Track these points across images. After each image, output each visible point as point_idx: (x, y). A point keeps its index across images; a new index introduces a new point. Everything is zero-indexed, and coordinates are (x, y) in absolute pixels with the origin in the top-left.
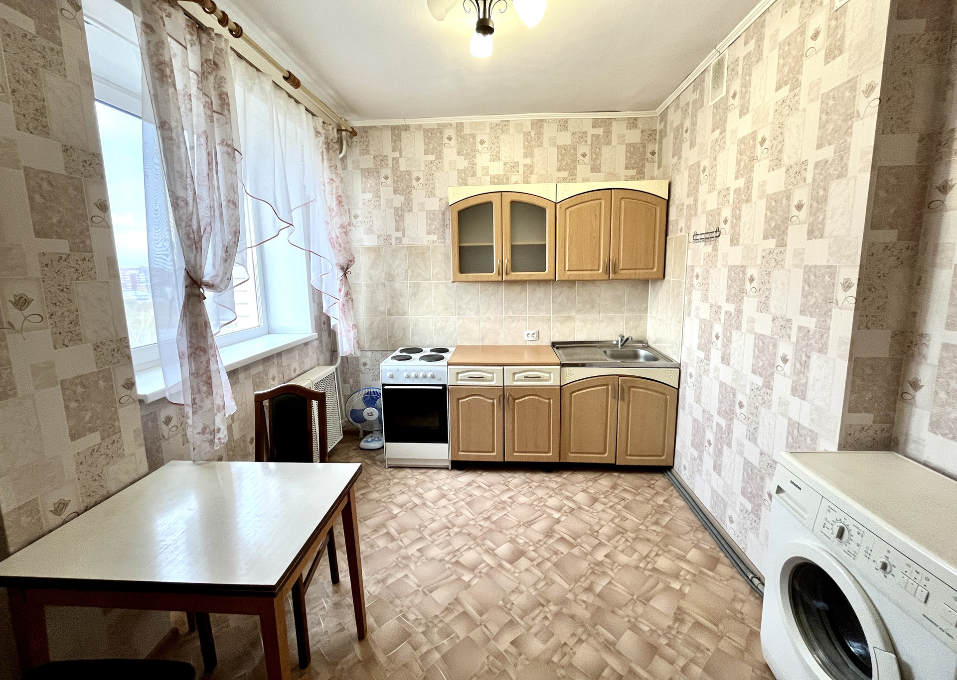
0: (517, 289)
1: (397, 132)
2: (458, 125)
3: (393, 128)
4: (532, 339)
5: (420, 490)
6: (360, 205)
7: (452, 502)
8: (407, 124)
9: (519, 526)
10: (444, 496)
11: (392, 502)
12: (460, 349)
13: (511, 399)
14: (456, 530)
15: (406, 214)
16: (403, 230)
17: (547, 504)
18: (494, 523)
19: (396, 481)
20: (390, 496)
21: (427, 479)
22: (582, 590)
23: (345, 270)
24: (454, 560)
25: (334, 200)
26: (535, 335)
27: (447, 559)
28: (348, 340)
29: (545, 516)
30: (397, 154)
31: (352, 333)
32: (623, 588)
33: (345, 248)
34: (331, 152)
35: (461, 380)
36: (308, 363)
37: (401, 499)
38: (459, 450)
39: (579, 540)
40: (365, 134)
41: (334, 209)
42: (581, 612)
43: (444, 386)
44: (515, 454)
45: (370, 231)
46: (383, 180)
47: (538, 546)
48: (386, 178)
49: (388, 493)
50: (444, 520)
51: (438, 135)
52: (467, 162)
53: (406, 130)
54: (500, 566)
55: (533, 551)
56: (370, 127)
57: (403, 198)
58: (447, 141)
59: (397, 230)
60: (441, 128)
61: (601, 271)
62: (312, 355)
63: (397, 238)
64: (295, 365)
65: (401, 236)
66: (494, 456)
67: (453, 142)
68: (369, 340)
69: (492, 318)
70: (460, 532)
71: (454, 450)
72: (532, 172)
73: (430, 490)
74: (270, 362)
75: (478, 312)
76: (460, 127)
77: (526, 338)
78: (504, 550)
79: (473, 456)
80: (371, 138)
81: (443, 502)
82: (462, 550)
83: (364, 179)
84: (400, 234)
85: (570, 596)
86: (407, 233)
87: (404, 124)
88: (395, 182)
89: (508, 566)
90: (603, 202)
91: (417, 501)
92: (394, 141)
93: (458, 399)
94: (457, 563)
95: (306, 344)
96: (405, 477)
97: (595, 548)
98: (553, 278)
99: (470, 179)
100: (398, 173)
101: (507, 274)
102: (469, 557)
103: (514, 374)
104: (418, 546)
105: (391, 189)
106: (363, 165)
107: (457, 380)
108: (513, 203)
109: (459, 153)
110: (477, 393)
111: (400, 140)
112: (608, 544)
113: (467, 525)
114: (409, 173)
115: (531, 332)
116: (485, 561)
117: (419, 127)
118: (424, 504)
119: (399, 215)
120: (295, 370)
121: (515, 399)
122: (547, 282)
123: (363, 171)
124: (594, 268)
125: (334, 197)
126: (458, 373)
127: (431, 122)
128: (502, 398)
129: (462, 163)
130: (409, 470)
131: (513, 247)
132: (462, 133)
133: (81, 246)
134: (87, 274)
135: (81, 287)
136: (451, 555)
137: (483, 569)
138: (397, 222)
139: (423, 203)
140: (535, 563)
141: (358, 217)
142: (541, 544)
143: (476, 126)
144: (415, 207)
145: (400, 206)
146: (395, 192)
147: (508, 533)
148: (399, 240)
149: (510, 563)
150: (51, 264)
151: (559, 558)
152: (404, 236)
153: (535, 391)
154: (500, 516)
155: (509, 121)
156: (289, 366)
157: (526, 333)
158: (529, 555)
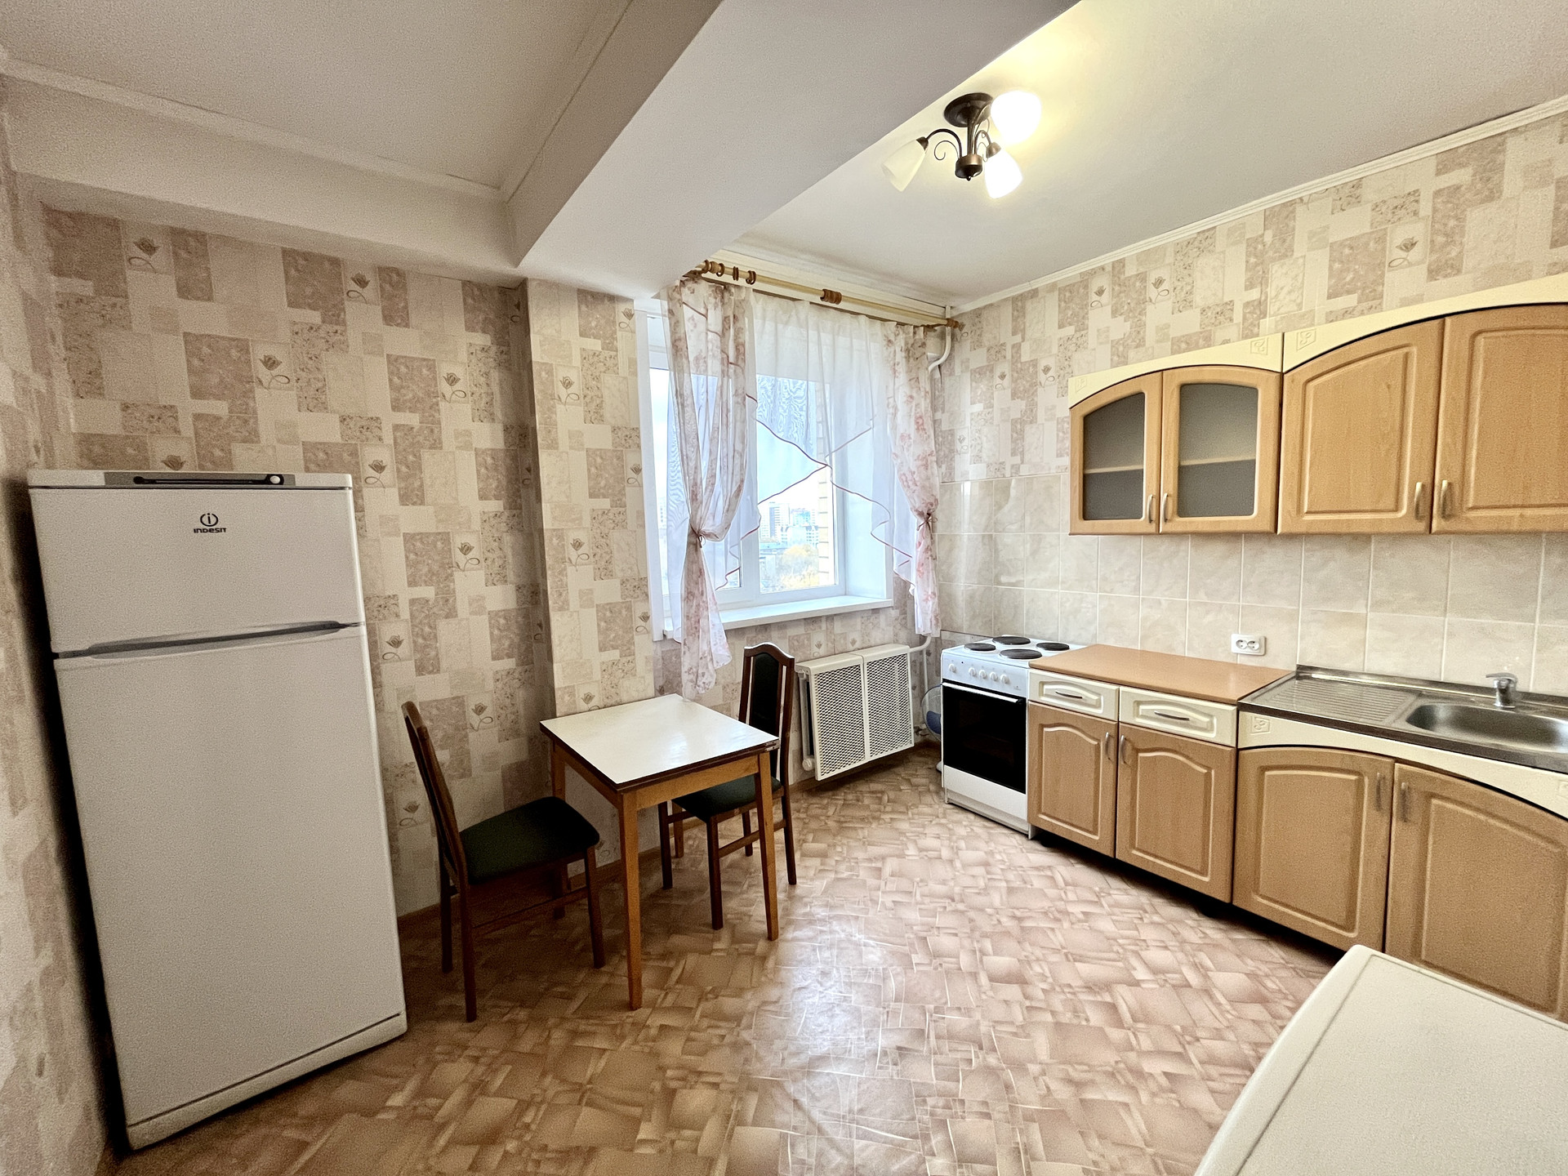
0: (1219, 548)
1: (1019, 303)
2: (1116, 265)
3: (1015, 299)
4: (1248, 651)
5: (962, 844)
6: (968, 424)
7: (989, 876)
8: (1034, 287)
9: (1056, 951)
10: (986, 864)
11: (915, 841)
12: (1095, 649)
13: (1129, 747)
14: (961, 907)
15: (1028, 429)
16: (1022, 453)
17: (1144, 954)
18: (1022, 928)
19: (943, 821)
20: (919, 834)
21: (984, 835)
22: (1061, 1075)
23: (928, 517)
24: (924, 934)
25: (913, 423)
26: (1257, 646)
27: (915, 928)
28: (924, 613)
29: (1120, 964)
30: (1018, 338)
31: (930, 603)
32: (1143, 1127)
33: (924, 487)
34: (911, 360)
35: (1047, 696)
36: (876, 636)
37: (930, 842)
38: (1039, 811)
39: (1142, 1025)
40: (977, 320)
41: (912, 436)
42: (1029, 1097)
43: (1022, 701)
44: (1135, 852)
45: (977, 459)
46: (998, 381)
47: (1058, 989)
48: (1003, 377)
49: (920, 830)
50: (957, 890)
51: (1082, 290)
52: (1128, 324)
53: (1034, 297)
54: (974, 976)
55: (1043, 990)
56: (985, 307)
57: (1024, 402)
58: (1095, 297)
59: (1014, 454)
60: (1085, 280)
61: (1404, 511)
62: (884, 628)
63: (1013, 466)
64: (856, 636)
65: (1019, 462)
66: (1096, 841)
67: (1105, 297)
68: (969, 619)
69: (1163, 602)
70: (963, 912)
71: (1035, 807)
72: (1264, 315)
73: (977, 849)
74: (815, 626)
75: (1136, 589)
76: (1119, 266)
77: (1235, 649)
78: (1001, 962)
79: (1062, 829)
80: (984, 323)
81: (980, 871)
82: (942, 931)
83: (974, 384)
84: (1017, 460)
85: (1034, 1068)
86: (1026, 458)
87: (1030, 289)
88: (1014, 381)
89: (984, 979)
90: (1414, 350)
91: (946, 853)
92: (1015, 319)
93: (1043, 726)
94: (924, 940)
96: (959, 822)
97: (1161, 1053)
98: (1267, 526)
99: (1132, 354)
100: (1019, 365)
101: (1166, 520)
102: (946, 942)
103: (1139, 703)
104: (897, 898)
105: (1009, 392)
106: (973, 365)
107: (1041, 694)
108: (1183, 388)
109: (1115, 313)
110: (1070, 722)
111: (1024, 316)
112: (1198, 1065)
113: (982, 910)
114: (1034, 363)
115: (1247, 638)
116: (958, 957)
117: (1052, 287)
118: (951, 861)
119: (1017, 430)
120: (854, 642)
121: (1138, 751)
122: (1251, 535)
123: (973, 372)
124: (1381, 506)
125: (913, 419)
126: (1043, 683)
127: (1071, 273)
128: (1112, 743)
129: (1120, 328)
130: (972, 817)
131: (1182, 471)
132: (1122, 277)
133: (619, 503)
134: (621, 524)
135: (616, 535)
136: (925, 928)
137: (948, 964)
138: (1014, 441)
139: (1054, 407)
140: (1028, 1003)
141: (964, 439)
142: (1066, 990)
143: (1145, 257)
144: (1041, 414)
145: (1019, 416)
146: (1014, 395)
147: (1029, 948)
148: (1016, 469)
149: (992, 979)
150: (597, 517)
151: (1075, 1021)
152: (1022, 463)
153: (1178, 744)
154: (1042, 925)
155: (1215, 227)
156: (844, 636)
157: (1235, 638)
158: (1030, 990)
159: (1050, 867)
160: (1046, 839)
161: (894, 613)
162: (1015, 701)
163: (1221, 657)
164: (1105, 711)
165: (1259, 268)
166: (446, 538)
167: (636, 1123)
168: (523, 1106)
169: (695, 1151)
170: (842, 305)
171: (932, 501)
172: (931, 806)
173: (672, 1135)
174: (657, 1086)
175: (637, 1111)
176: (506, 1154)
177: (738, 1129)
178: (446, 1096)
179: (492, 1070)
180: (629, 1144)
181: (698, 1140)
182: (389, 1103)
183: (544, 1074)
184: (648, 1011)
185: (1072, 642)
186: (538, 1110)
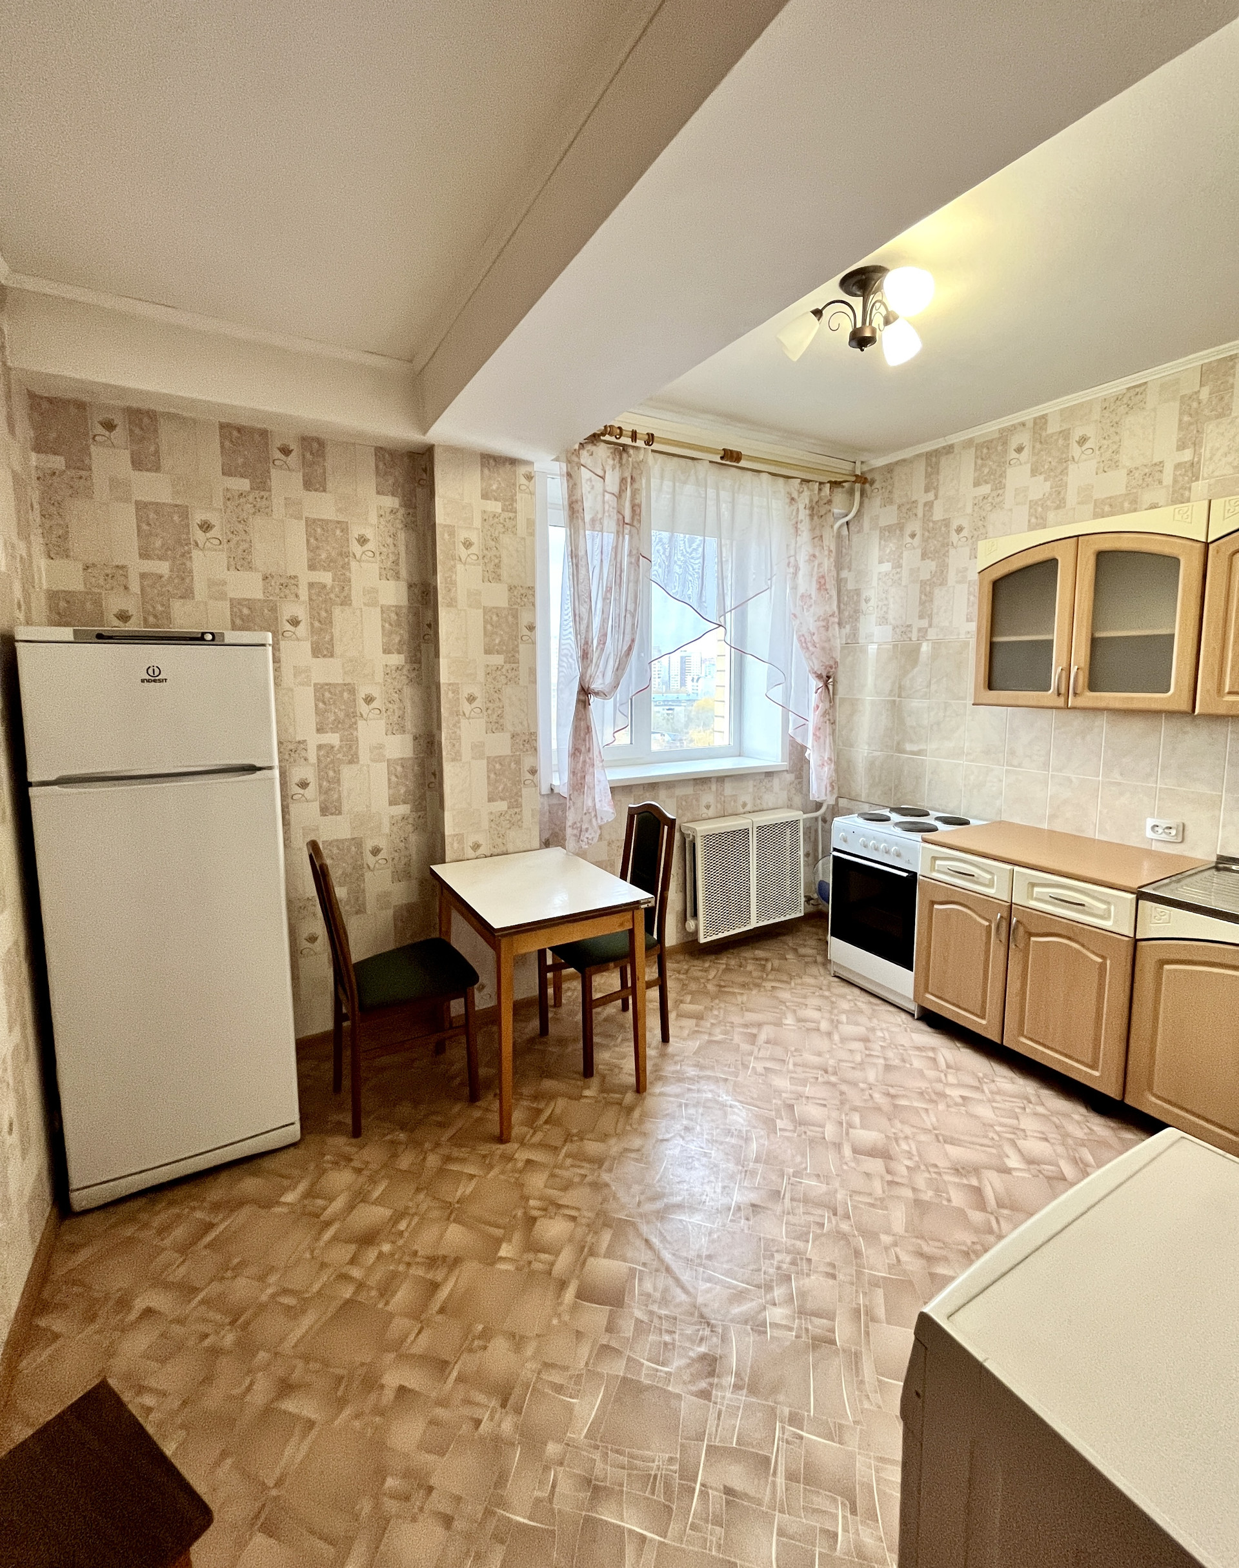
0: (1137, 726)
1: (933, 459)
2: (1038, 421)
3: (929, 455)
4: (1164, 837)
5: (844, 1018)
6: (874, 583)
7: (867, 1052)
8: (950, 443)
9: (926, 1131)
10: (866, 1040)
11: (795, 1011)
12: (1000, 827)
13: (1021, 929)
14: (833, 1079)
15: (937, 592)
16: (931, 617)
17: (1020, 1143)
18: (895, 1106)
19: (827, 993)
20: (799, 1005)
21: (867, 1011)
22: (911, 1248)
23: (827, 679)
24: (791, 1102)
25: (814, 582)
26: (1173, 832)
27: (784, 1095)
28: (819, 778)
30: (931, 496)
31: (826, 769)
33: (823, 649)
34: (816, 518)
35: (939, 872)
36: (769, 799)
37: (810, 1013)
38: (926, 990)
39: (1005, 1212)
40: (889, 475)
41: (813, 596)
42: (877, 1264)
43: (913, 876)
44: (1019, 1038)
45: (883, 620)
46: (909, 540)
47: (923, 1167)
48: (913, 536)
49: (801, 1000)
50: (831, 1062)
51: (1000, 447)
52: (1048, 484)
53: (948, 453)
54: (838, 1146)
55: (907, 1167)
56: (897, 463)
57: (934, 564)
58: (1014, 455)
59: (921, 617)
60: (1004, 436)
62: (777, 792)
63: (920, 630)
64: (747, 798)
65: (927, 625)
66: (981, 1024)
67: (1025, 455)
68: (867, 786)
69: (1074, 780)
70: (834, 1085)
71: (922, 986)
72: (1196, 477)
73: (857, 1024)
74: (705, 787)
75: (1046, 765)
76: (1041, 422)
78: (868, 1136)
79: (948, 1010)
80: (896, 479)
81: (858, 1046)
82: (810, 1101)
83: (883, 542)
84: (924, 623)
85: (886, 1239)
86: (935, 621)
87: (945, 444)
88: (925, 540)
89: (847, 1151)
91: (824, 1026)
92: (928, 475)
93: (933, 903)
94: (791, 1107)
95: (769, 774)
96: (843, 996)
98: (1185, 706)
99: (1051, 516)
100: (931, 524)
101: (1075, 694)
102: (814, 1112)
103: (1034, 885)
104: (769, 1065)
105: (919, 552)
106: (883, 523)
107: (933, 869)
108: (1100, 555)
109: (1034, 472)
110: (962, 901)
111: (938, 473)
113: (854, 1084)
114: (947, 523)
115: (1164, 823)
116: (824, 1127)
117: (969, 443)
118: (829, 1034)
119: (927, 592)
120: (744, 805)
121: (1031, 934)
122: (1171, 714)
123: (882, 529)
125: (814, 579)
126: (935, 859)
127: (991, 428)
128: (1004, 924)
129: (1039, 488)
130: (857, 991)
131: (1095, 643)
132: (1044, 434)
133: (512, 658)
134: (513, 680)
135: (508, 691)
136: (792, 1096)
137: (813, 1131)
138: (922, 603)
139: (966, 569)
140: (889, 1178)
141: (869, 600)
142: (932, 1170)
143: (1069, 414)
144: (952, 577)
145: (929, 577)
146: (924, 556)
147: (899, 1125)
148: (923, 632)
149: (855, 1151)
150: (491, 673)
151: (935, 1200)
152: (930, 626)
153: (1073, 931)
154: (916, 1104)
155: (1146, 383)
156: (735, 798)
157: (1150, 822)
158: (893, 1165)
159: (933, 1049)
160: (932, 1020)
161: (790, 777)
162: (905, 874)
163: (1134, 841)
164: (997, 891)
165: (1192, 427)
166: (351, 689)
167: (498, 1242)
168: (398, 1216)
169: (550, 1273)
170: (742, 464)
171: (832, 663)
172: (815, 977)
173: (531, 1256)
174: (520, 1213)
175: (499, 1232)
176: (381, 1255)
177: (591, 1260)
178: (331, 1199)
179: (373, 1180)
180: (490, 1259)
181: (552, 1264)
182: (283, 1199)
183: (418, 1190)
184: (516, 1146)
185: (975, 818)
186: (411, 1220)
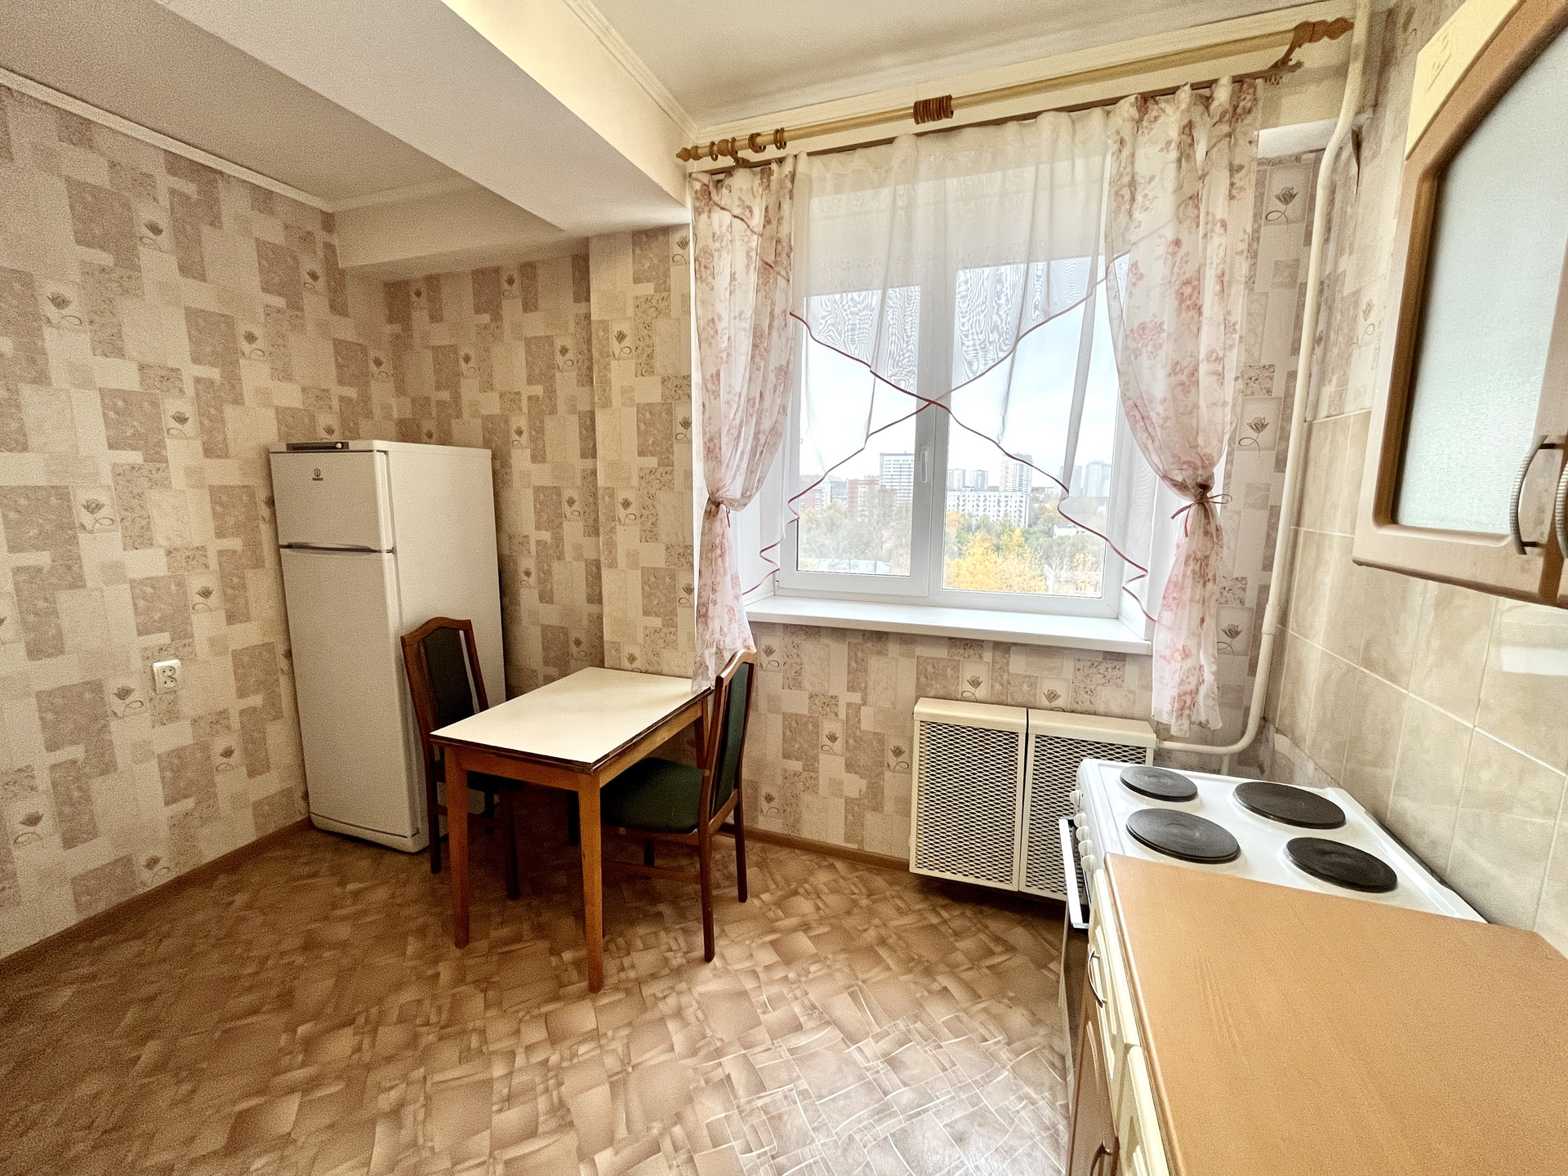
74: (970, 651)
95: (1115, 657)
120: (1052, 696)
133: (667, 462)
134: (667, 485)
135: (662, 496)
150: (646, 475)
156: (1032, 682)
166: (557, 491)
